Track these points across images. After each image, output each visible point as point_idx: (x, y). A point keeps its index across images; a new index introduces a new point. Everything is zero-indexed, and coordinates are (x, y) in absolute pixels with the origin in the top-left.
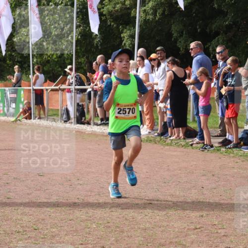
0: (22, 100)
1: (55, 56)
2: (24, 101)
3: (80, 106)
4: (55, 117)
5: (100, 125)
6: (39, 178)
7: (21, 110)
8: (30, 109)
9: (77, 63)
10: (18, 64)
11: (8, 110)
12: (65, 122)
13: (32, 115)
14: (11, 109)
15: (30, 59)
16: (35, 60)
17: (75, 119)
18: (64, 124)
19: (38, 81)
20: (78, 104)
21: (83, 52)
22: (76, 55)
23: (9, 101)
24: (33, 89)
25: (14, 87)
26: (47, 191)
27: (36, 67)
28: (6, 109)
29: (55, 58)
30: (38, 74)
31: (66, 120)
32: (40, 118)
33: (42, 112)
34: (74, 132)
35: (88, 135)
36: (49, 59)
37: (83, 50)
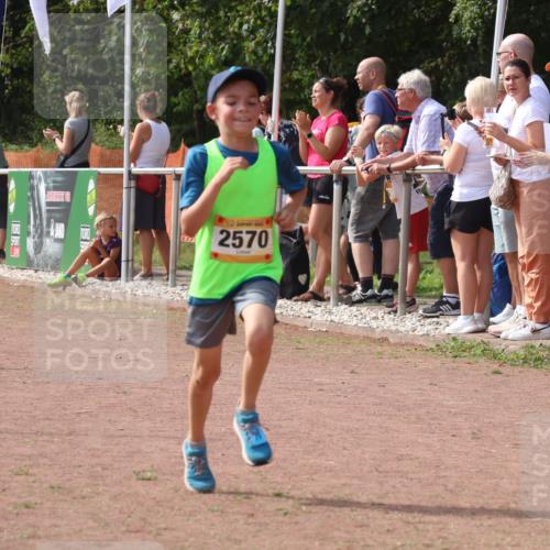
0: (91, 210)
1: (209, 61)
2: (95, 214)
6: (140, 487)
7: (85, 247)
8: (115, 242)
9: (287, 86)
11: (39, 247)
13: (123, 265)
14: (48, 242)
19: (147, 146)
21: (309, 46)
23: (44, 215)
24: (130, 172)
25: (62, 166)
26: (167, 535)
27: (142, 97)
28: (30, 242)
29: (211, 66)
30: (147, 121)
33: (157, 255)
35: (316, 336)
36: (191, 68)
37: (309, 39)
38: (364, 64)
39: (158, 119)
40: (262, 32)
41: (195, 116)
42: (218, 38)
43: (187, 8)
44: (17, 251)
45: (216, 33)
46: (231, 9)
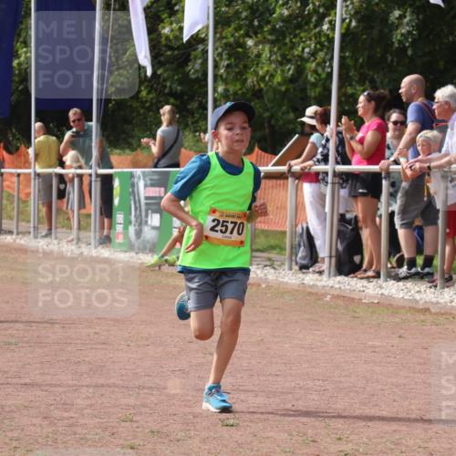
3: (349, 222)
4: (273, 255)
5: (405, 278)
6: (225, 432)
9: (343, 99)
10: (172, 100)
11: (139, 233)
12: (303, 268)
14: (146, 229)
15: (206, 86)
16: (220, 89)
17: (333, 260)
18: (301, 275)
20: (342, 218)
21: (362, 66)
23: (143, 207)
28: (132, 229)
29: (279, 84)
31: (304, 262)
34: (328, 297)
35: (369, 307)
36: (262, 85)
37: (361, 60)
38: (406, 80)
40: (321, 54)
41: (266, 125)
42: (284, 60)
43: (259, 36)
44: (121, 237)
45: (284, 56)
46: (295, 36)
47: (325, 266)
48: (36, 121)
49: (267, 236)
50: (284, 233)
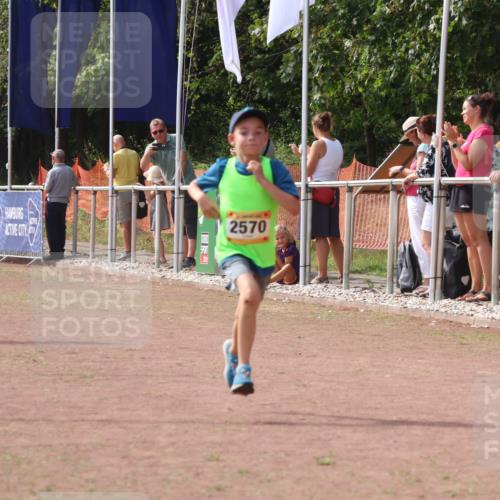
1: (378, 83)
3: (457, 239)
4: (372, 277)
6: (320, 472)
9: (450, 104)
12: (406, 290)
13: (301, 270)
15: (300, 92)
16: (316, 96)
17: (439, 281)
18: (403, 298)
19: (322, 162)
20: (449, 236)
21: (470, 68)
22: (446, 78)
24: (307, 186)
29: (380, 89)
30: (322, 138)
31: (406, 284)
32: (324, 279)
33: (331, 260)
34: (433, 323)
35: (478, 333)
36: (360, 90)
37: (470, 60)
39: (332, 137)
40: (427, 55)
41: (365, 134)
42: (385, 62)
43: (358, 36)
44: (206, 259)
45: (384, 58)
46: (398, 36)
47: (429, 289)
48: (114, 134)
49: (366, 256)
50: (385, 252)
